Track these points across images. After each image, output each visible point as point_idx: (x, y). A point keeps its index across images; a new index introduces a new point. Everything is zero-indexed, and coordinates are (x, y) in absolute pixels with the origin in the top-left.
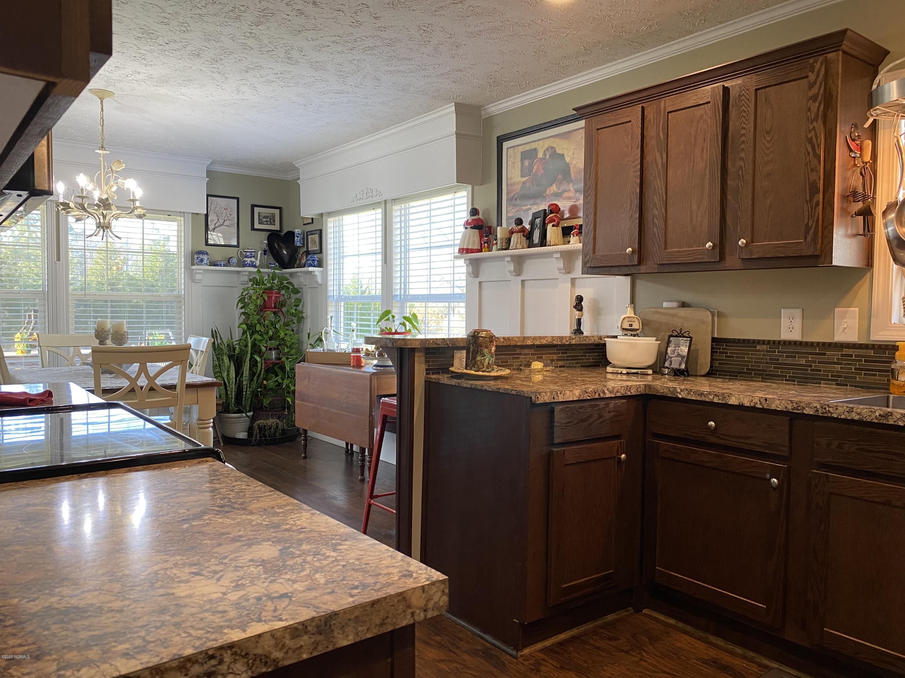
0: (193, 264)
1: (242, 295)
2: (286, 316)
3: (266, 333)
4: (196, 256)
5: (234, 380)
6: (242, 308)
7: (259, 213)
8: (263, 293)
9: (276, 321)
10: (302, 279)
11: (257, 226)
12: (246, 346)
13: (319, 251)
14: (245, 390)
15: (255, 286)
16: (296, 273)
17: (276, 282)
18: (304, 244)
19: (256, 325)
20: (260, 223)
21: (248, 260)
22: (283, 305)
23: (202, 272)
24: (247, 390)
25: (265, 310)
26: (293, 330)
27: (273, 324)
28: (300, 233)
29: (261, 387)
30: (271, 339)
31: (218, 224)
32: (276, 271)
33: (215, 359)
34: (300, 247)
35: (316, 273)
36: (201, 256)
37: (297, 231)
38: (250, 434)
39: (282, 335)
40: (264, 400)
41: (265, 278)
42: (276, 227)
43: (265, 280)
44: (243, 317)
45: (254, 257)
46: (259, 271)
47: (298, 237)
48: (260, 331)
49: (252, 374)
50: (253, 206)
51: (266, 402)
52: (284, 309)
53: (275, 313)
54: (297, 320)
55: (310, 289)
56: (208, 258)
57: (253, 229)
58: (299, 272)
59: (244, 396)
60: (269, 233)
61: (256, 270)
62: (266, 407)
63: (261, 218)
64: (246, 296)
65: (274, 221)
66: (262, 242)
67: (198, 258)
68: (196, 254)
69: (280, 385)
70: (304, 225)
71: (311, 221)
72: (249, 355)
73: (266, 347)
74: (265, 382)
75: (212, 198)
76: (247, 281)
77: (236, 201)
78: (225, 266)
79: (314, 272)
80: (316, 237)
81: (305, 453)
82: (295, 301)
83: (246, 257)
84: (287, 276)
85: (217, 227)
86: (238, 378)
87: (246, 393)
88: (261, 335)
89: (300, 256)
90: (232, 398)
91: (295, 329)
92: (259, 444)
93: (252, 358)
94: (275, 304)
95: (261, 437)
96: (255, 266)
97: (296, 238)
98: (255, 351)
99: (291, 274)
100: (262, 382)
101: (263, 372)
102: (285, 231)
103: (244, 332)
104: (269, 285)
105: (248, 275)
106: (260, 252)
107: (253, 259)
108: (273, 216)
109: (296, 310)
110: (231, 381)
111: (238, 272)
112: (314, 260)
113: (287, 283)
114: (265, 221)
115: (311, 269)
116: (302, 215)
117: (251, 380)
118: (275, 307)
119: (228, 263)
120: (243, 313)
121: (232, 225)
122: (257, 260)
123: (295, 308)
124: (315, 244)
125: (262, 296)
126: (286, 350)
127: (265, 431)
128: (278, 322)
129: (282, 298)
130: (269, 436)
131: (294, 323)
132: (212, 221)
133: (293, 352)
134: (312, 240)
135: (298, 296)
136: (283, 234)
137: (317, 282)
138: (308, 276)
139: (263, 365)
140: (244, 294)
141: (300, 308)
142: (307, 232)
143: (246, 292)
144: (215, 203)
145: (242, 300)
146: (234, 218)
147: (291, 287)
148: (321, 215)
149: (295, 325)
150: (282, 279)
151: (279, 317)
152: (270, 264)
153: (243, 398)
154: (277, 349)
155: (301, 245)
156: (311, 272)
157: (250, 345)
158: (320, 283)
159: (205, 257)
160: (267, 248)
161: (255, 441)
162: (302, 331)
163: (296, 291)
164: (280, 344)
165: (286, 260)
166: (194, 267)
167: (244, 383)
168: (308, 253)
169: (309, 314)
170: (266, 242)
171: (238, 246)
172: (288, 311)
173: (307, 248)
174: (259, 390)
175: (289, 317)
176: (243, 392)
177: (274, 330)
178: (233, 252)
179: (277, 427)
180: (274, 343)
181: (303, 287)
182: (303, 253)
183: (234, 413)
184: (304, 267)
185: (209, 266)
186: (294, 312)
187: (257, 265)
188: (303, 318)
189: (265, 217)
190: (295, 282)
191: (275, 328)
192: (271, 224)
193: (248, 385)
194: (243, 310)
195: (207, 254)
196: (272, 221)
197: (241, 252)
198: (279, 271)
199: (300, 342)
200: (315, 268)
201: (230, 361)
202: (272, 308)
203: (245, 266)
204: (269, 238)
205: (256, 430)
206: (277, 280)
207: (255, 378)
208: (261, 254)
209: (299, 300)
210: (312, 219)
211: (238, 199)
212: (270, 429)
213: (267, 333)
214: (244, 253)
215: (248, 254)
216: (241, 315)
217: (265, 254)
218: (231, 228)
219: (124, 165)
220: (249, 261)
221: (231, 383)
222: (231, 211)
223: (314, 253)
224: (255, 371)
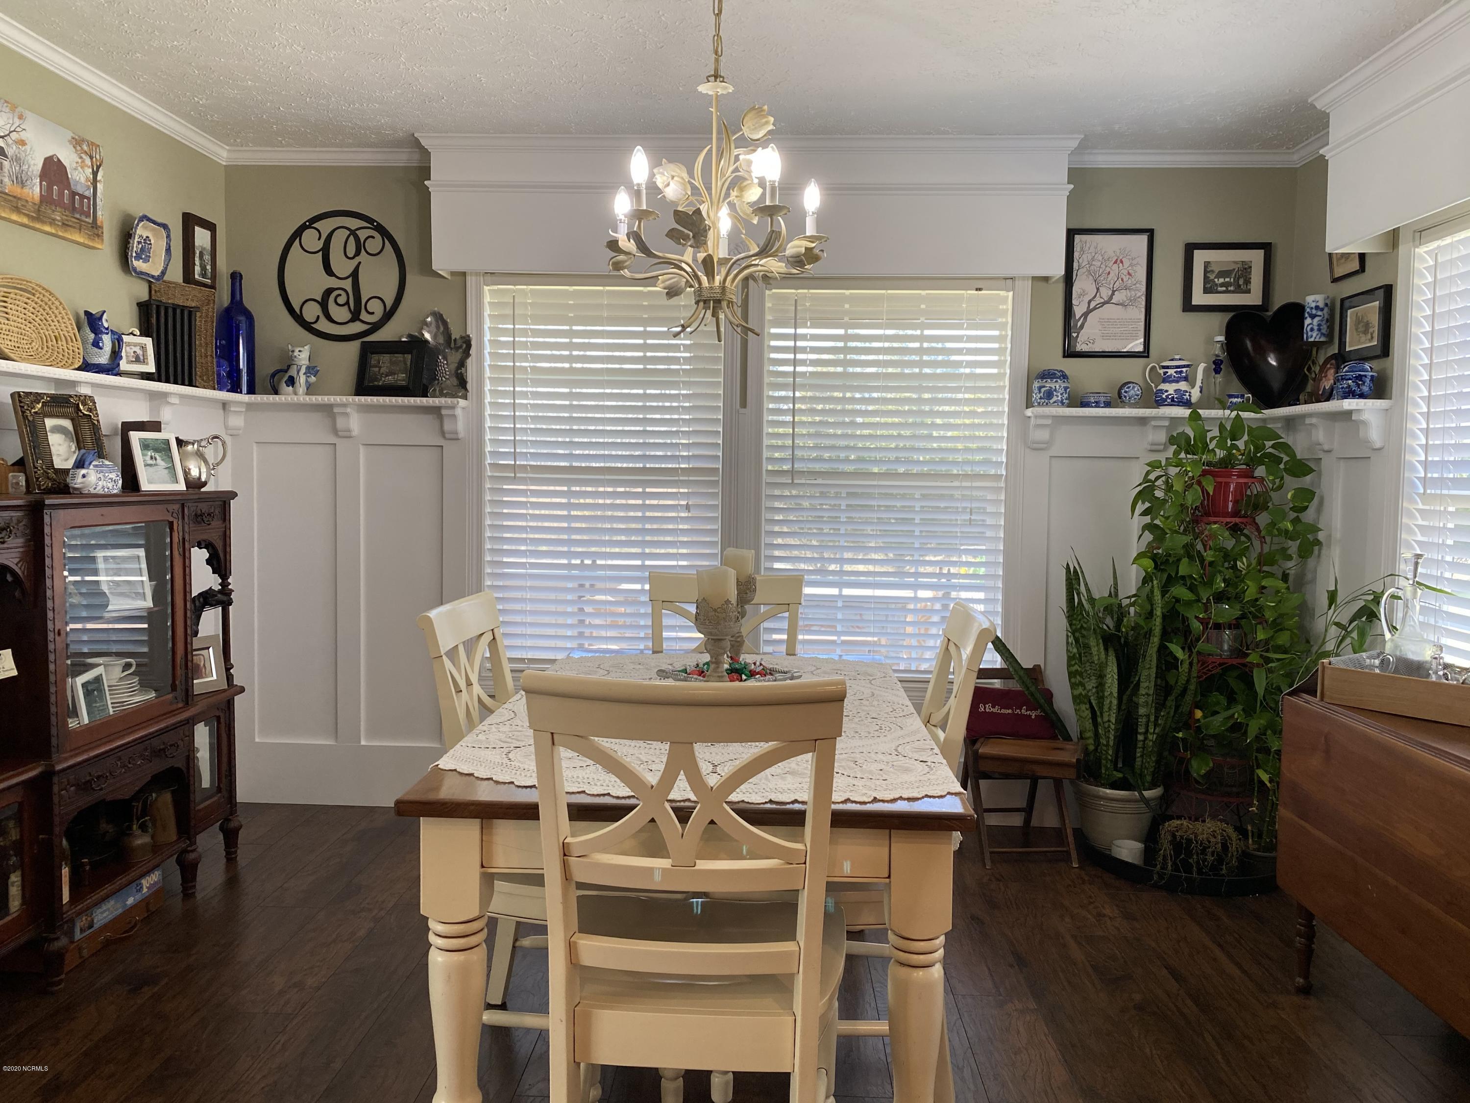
0: (1029, 405)
1: (1146, 480)
2: (1268, 539)
3: (1205, 584)
4: (1036, 385)
5: (1115, 702)
6: (1144, 513)
7: (1207, 264)
8: (1204, 473)
9: (1237, 549)
10: (1320, 435)
11: (1199, 298)
12: (1150, 615)
13: (1378, 352)
14: (1141, 730)
15: (1183, 455)
16: (1303, 417)
17: (1240, 443)
18: (1330, 335)
19: (1179, 560)
20: (1206, 291)
21: (1170, 388)
22: (1259, 504)
23: (1049, 422)
24: (1147, 731)
25: (1205, 519)
26: (1285, 577)
27: (1229, 557)
28: (1321, 305)
29: (1186, 726)
30: (1220, 597)
31: (1098, 300)
32: (1245, 415)
33: (1071, 640)
34: (1317, 345)
35: (1365, 416)
36: (1050, 384)
37: (1312, 300)
38: (1150, 853)
39: (1251, 592)
40: (1194, 764)
41: (1209, 435)
42: (1254, 298)
43: (1212, 439)
44: (1148, 537)
45: (1186, 379)
46: (1195, 417)
47: (1313, 317)
48: (1191, 577)
49: (1164, 690)
50: (1190, 249)
51: (1199, 768)
52: (1263, 519)
53: (1235, 530)
54: (1300, 547)
55: (1342, 463)
56: (1066, 388)
57: (1188, 306)
58: (1311, 415)
59: (1140, 744)
60: (1232, 314)
61: (1185, 412)
62: (1197, 782)
63: (1212, 277)
64: (1159, 482)
65: (1248, 282)
66: (1210, 341)
67: (1040, 388)
68: (1037, 378)
69: (1237, 728)
70: (1335, 280)
71: (1355, 266)
72: (1156, 640)
73: (1204, 622)
74: (1199, 714)
75: (1084, 237)
76: (1165, 444)
77: (1144, 239)
78: (1108, 405)
79: (1358, 411)
80: (1372, 308)
81: (1306, 977)
82: (1294, 496)
83: (1165, 381)
84: (1276, 426)
85: (1095, 308)
86: (1125, 698)
87: (1146, 739)
88: (1192, 589)
89: (1317, 369)
90: (1107, 745)
91: (1292, 572)
92: (1171, 886)
93: (1163, 650)
94: (1236, 502)
95: (1176, 868)
96: (1187, 404)
97: (1308, 321)
98: (1176, 631)
99: (1290, 422)
100: (1191, 714)
101: (1192, 687)
102: (1278, 302)
103: (1147, 579)
104: (1220, 454)
105: (1168, 428)
106: (1202, 367)
107: (1183, 386)
108: (1245, 270)
109: (1296, 521)
110: (1107, 702)
111: (1143, 421)
112: (1360, 377)
113: (1273, 447)
114: (1222, 285)
115: (1349, 404)
116: (1328, 249)
117: (1160, 705)
118: (1236, 513)
119: (1118, 398)
120: (1146, 527)
121: (1133, 301)
122: (1193, 387)
123: (1293, 515)
124: (1365, 332)
125: (1199, 483)
126: (1261, 636)
127: (1191, 856)
128: (1244, 552)
129: (1256, 488)
130: (1200, 872)
131: (1290, 558)
132: (1083, 294)
133: (1283, 639)
134: (1358, 321)
135: (1307, 481)
136: (1270, 313)
137: (1367, 442)
138: (1338, 425)
139: (1195, 668)
140: (1152, 477)
141: (1309, 516)
142: (1343, 300)
143: (1158, 472)
144: (1092, 248)
145: (1146, 493)
146: (1140, 282)
147: (1286, 458)
148: (1393, 238)
149: (1290, 564)
150: (1260, 434)
151: (1249, 538)
152: (1231, 396)
153: (1135, 747)
154: (1235, 625)
155: (1323, 339)
156: (1349, 413)
157: (1158, 612)
158: (1378, 445)
159: (1057, 385)
160: (1223, 356)
161: (1161, 876)
162: (1314, 581)
163: (1300, 468)
164: (1243, 616)
165: (1276, 384)
166: (1029, 412)
167: (1142, 711)
168: (1341, 358)
169: (1337, 535)
170: (1222, 338)
171: (1145, 353)
172: (1273, 524)
173: (1342, 344)
174: (1180, 735)
175: (1275, 540)
176: (1137, 733)
177: (1229, 574)
178: (1132, 370)
179: (1225, 847)
180: (1227, 611)
181: (1321, 455)
182: (1327, 361)
183: (1114, 786)
184: (1328, 400)
185: (1069, 406)
186: (1290, 527)
187: (1193, 400)
188: (1318, 543)
189: (1222, 274)
190: (1300, 444)
191: (1234, 567)
192: (1238, 290)
193: (1152, 718)
194: (1147, 519)
195: (1064, 377)
196: (1241, 282)
197: (1153, 368)
198: (1252, 415)
199: (1305, 610)
200: (1362, 402)
201: (1106, 649)
202: (1226, 515)
203: (1159, 402)
204: (1231, 331)
205: (1165, 845)
206: (1246, 437)
207: (1171, 702)
208: (1206, 370)
209: (1306, 495)
210: (1362, 257)
211: (1150, 233)
212: (1204, 851)
213: (1210, 583)
214: (1162, 371)
215: (1171, 372)
216: (1143, 530)
217: (1217, 371)
218: (1130, 308)
219: (772, 119)
220: (1171, 391)
221: (1106, 708)
222: (1131, 265)
223: (1363, 356)
224: (1172, 682)
